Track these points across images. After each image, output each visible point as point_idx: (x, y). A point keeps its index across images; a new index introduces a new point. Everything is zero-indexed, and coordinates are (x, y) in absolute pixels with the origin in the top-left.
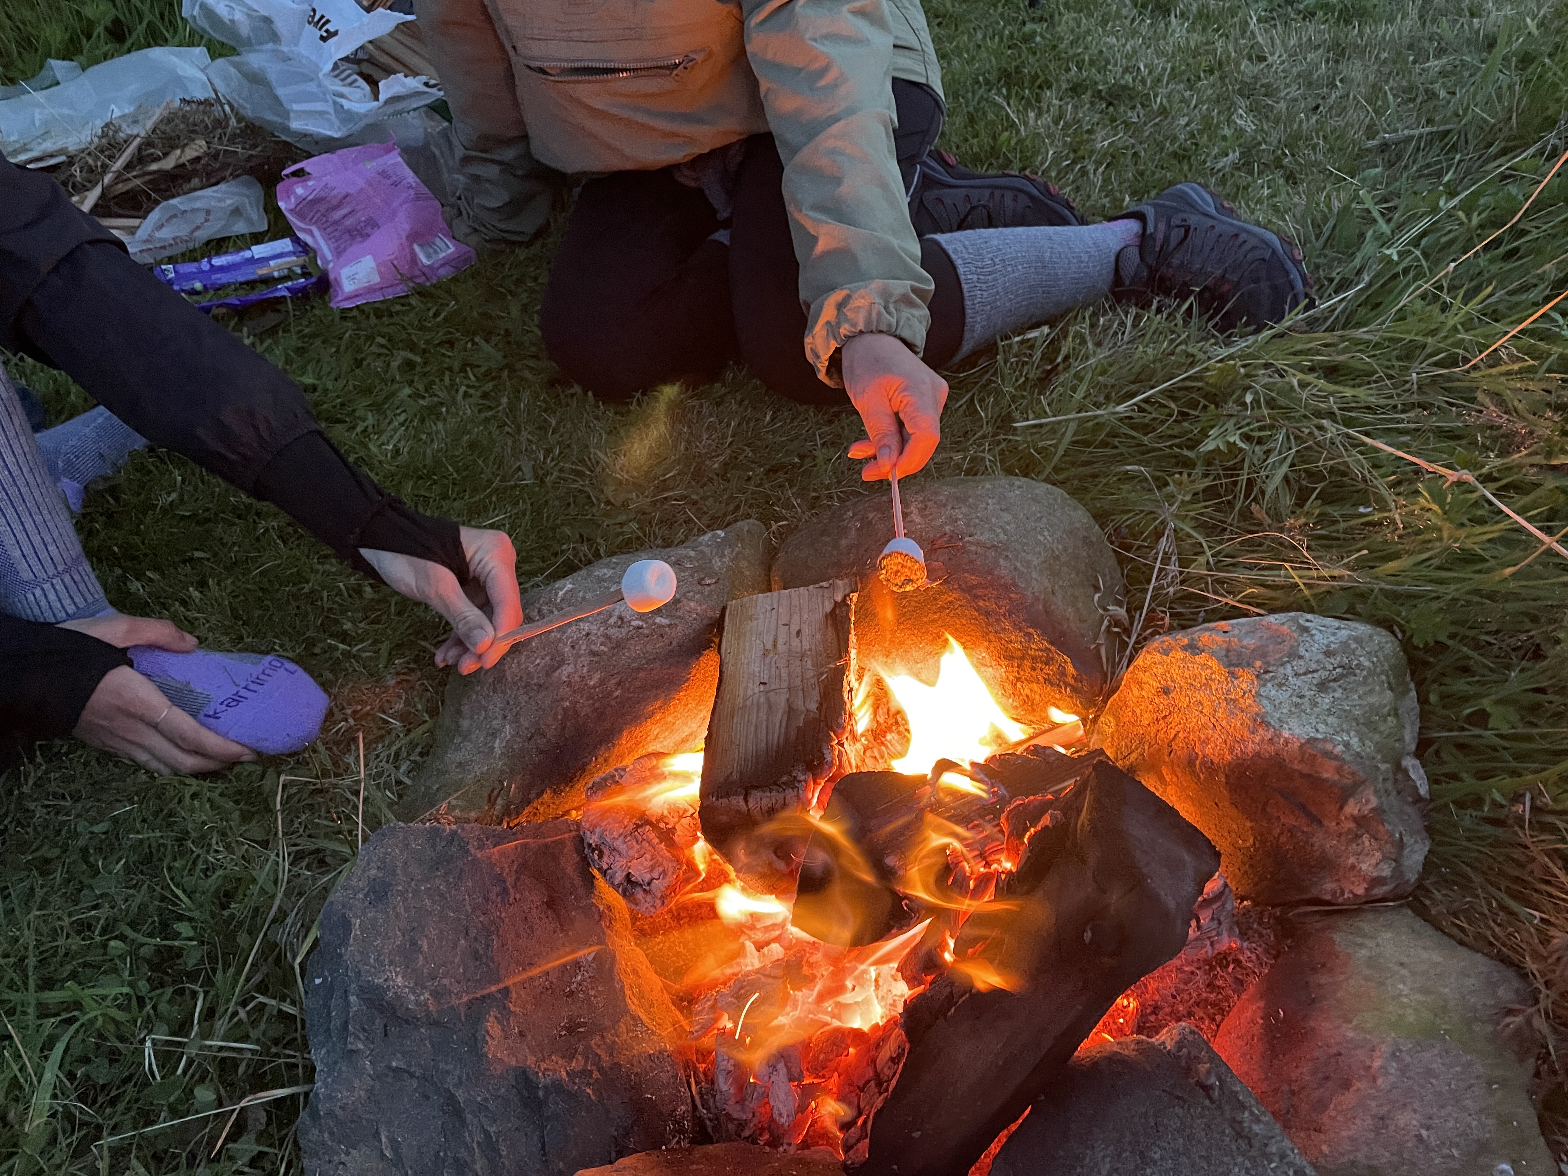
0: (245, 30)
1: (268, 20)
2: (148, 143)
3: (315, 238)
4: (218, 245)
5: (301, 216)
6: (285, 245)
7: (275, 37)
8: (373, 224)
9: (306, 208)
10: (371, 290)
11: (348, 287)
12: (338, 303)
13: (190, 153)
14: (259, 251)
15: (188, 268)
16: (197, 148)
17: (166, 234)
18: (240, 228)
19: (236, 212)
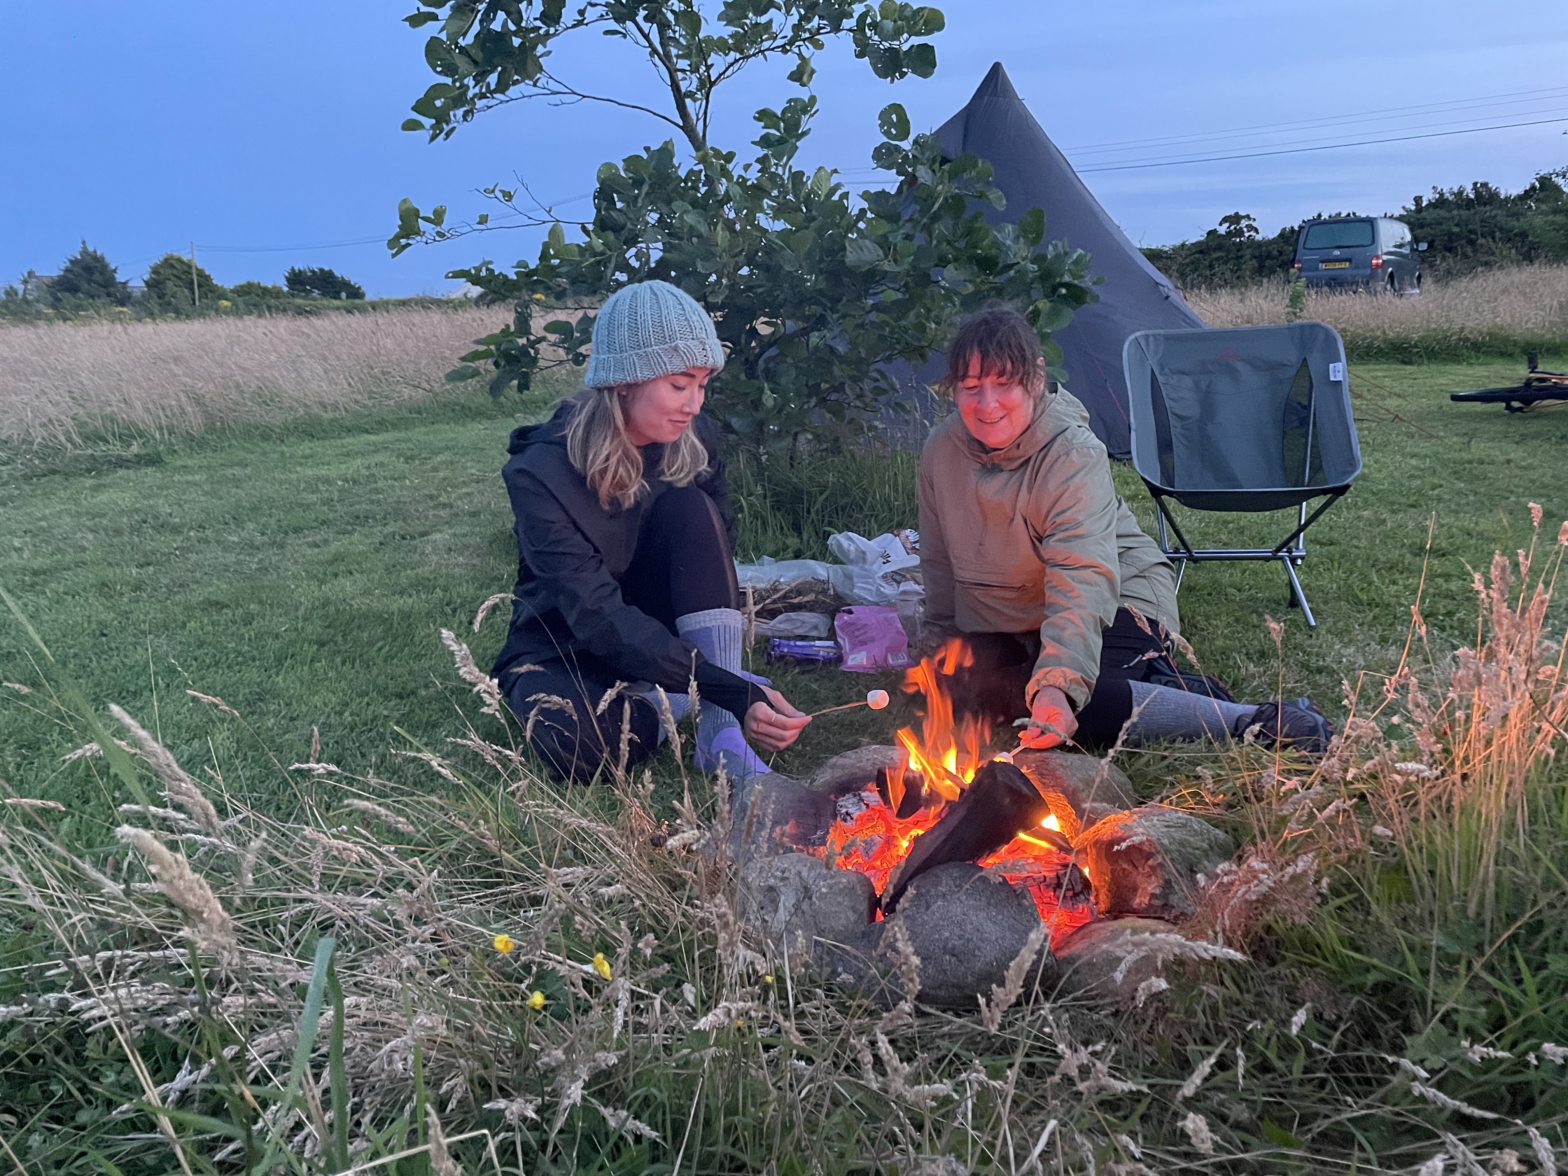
0: (852, 556)
1: (864, 553)
2: (791, 591)
3: (845, 642)
4: (803, 638)
5: (842, 630)
6: (831, 643)
7: (864, 560)
8: (873, 640)
9: (846, 625)
10: (861, 667)
11: (850, 663)
12: (843, 668)
13: (806, 599)
14: (818, 643)
15: (785, 642)
16: (811, 597)
17: (782, 626)
18: (815, 633)
19: (816, 627)
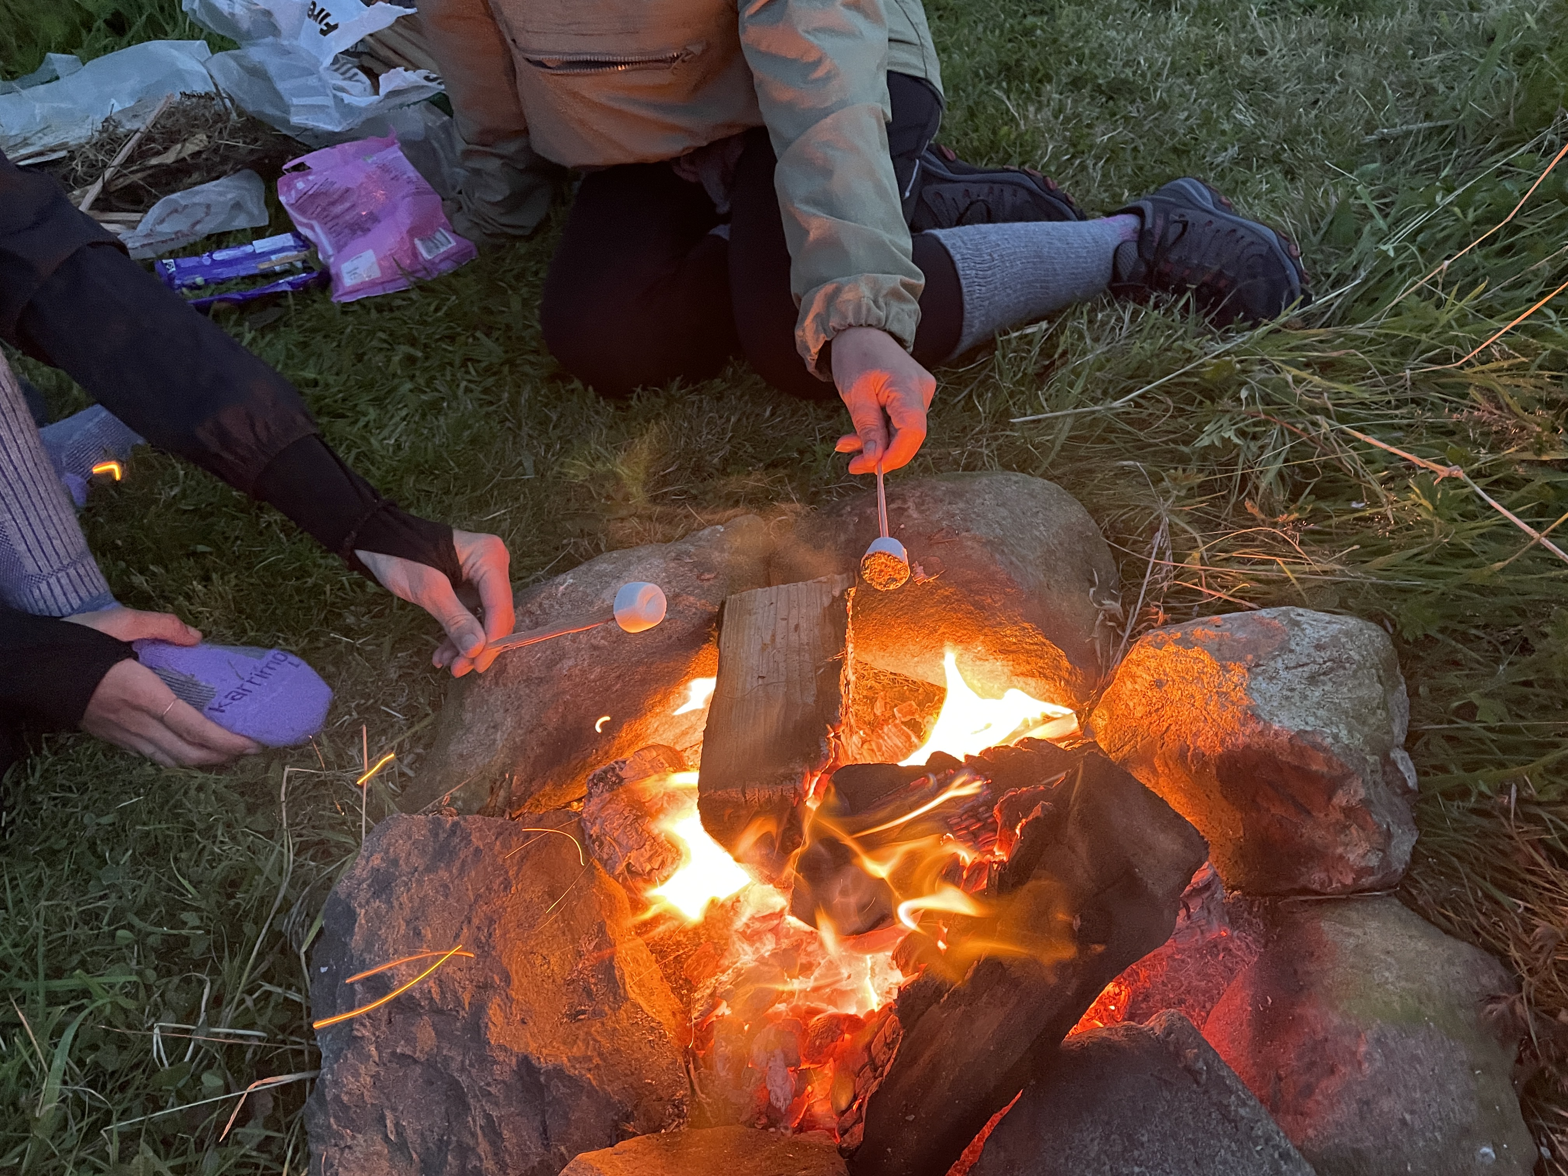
0: (245, 25)
1: (268, 13)
2: (149, 138)
3: (317, 233)
4: (219, 240)
5: (302, 210)
6: (286, 239)
7: (275, 30)
8: (374, 218)
9: (305, 203)
10: (373, 284)
11: (349, 281)
12: (339, 297)
13: (191, 148)
14: (260, 245)
15: (189, 262)
16: (198, 142)
17: (167, 228)
18: (241, 222)
19: (237, 206)
